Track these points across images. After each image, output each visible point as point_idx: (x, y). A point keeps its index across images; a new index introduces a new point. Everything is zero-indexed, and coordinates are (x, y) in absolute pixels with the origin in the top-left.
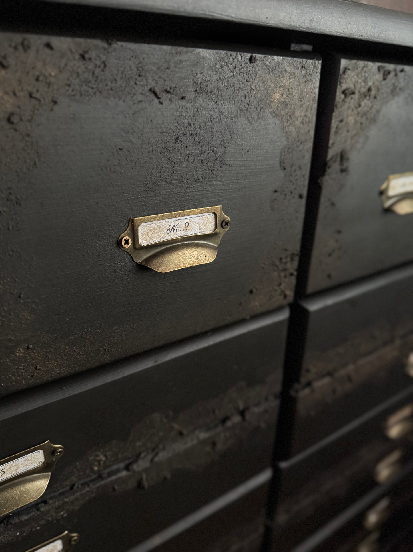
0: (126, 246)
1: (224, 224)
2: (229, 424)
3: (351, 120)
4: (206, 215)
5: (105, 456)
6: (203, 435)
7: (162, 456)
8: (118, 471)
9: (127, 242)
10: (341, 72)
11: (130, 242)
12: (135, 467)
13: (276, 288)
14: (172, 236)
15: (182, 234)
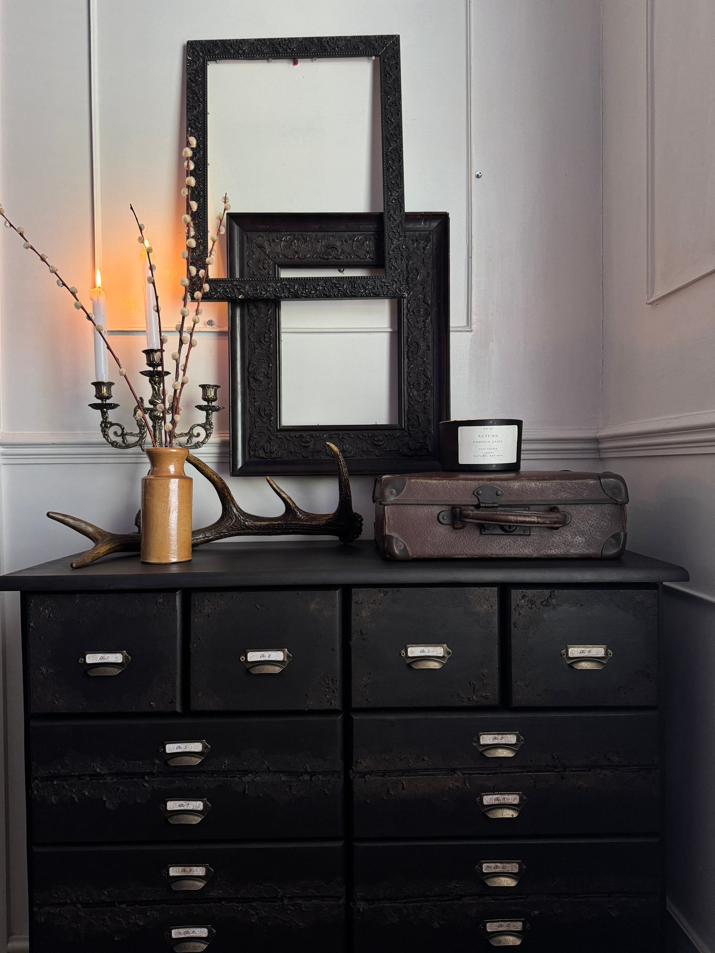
0: (242, 660)
1: (288, 657)
2: (301, 778)
3: (364, 614)
4: (279, 652)
5: (228, 762)
6: (283, 778)
7: (258, 779)
8: (235, 777)
9: (243, 659)
10: (353, 593)
11: (244, 659)
12: (243, 778)
13: (324, 697)
14: (262, 659)
15: (267, 659)
